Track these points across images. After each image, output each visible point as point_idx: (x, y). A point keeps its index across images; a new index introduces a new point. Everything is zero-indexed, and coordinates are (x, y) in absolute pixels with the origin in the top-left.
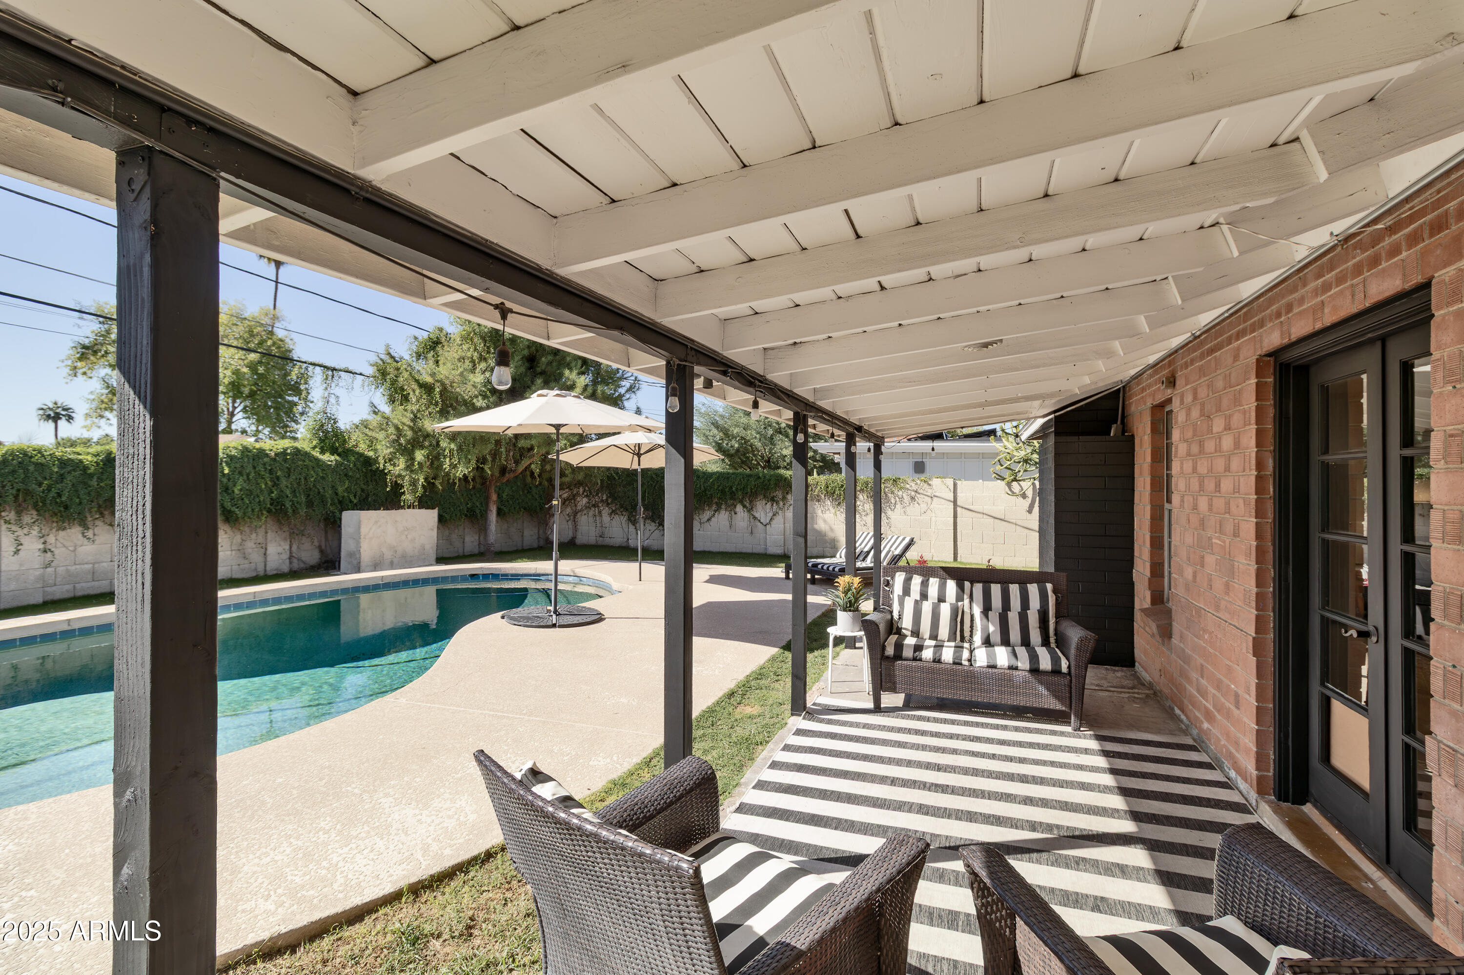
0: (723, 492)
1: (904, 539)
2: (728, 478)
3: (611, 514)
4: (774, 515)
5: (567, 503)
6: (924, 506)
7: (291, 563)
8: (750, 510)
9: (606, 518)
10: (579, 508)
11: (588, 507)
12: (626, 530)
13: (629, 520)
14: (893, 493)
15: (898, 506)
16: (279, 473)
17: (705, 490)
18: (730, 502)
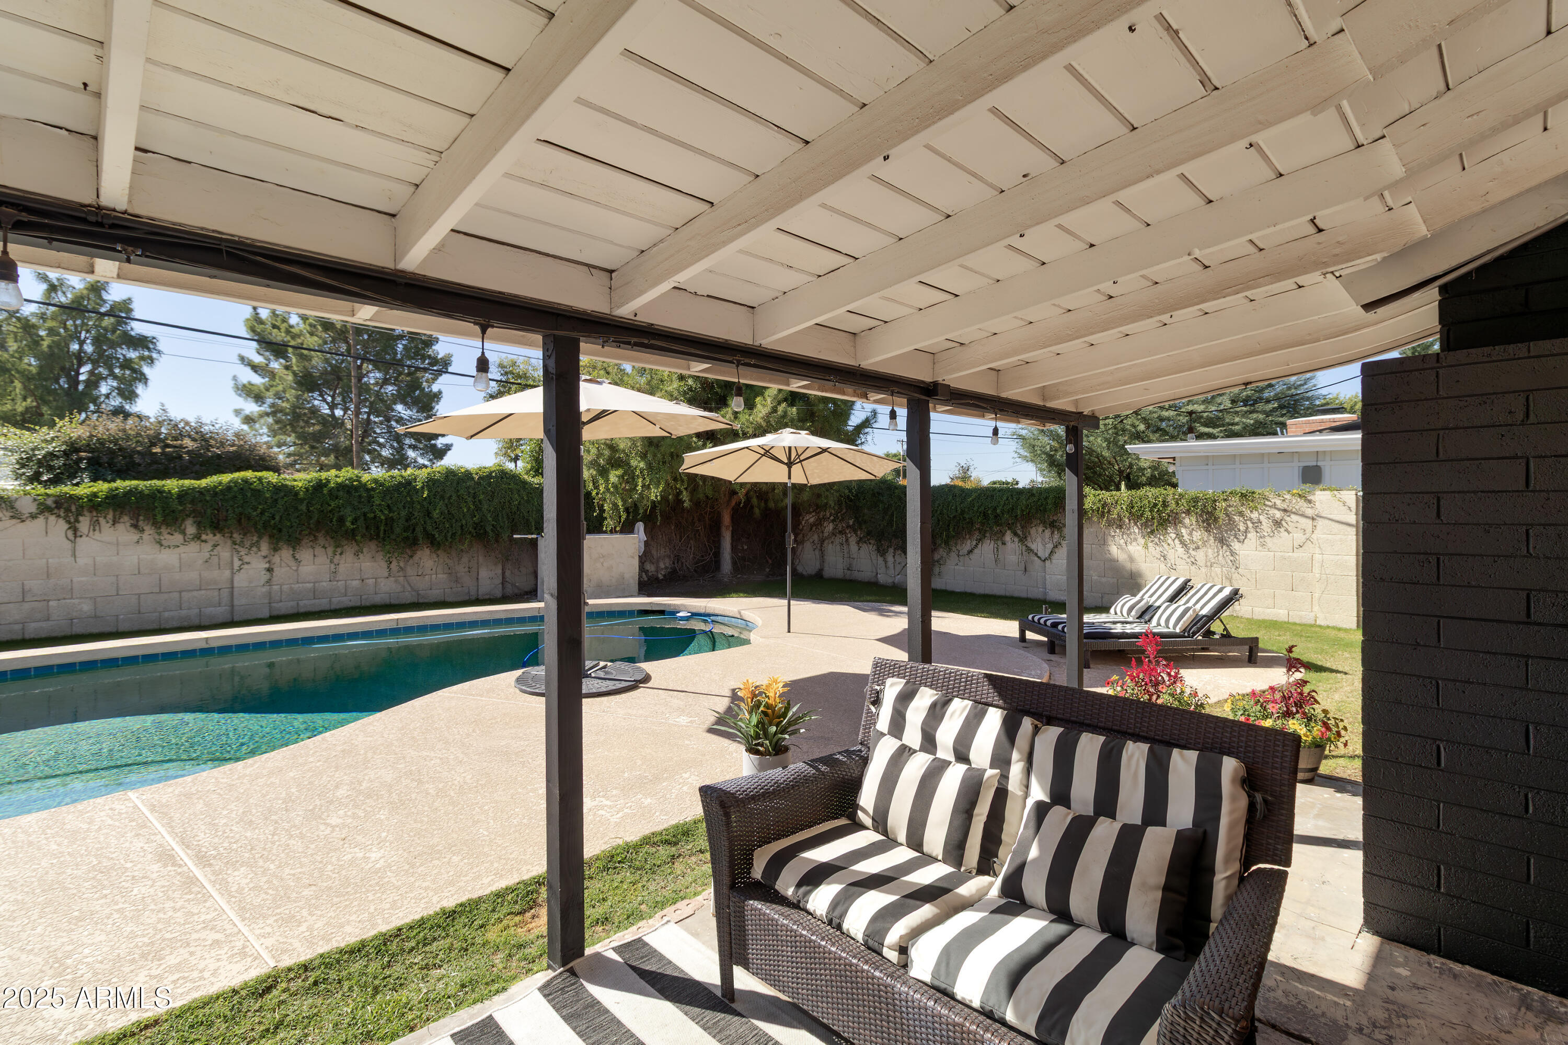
0: (985, 515)
1: (1220, 590)
2: (992, 496)
3: (858, 543)
4: (1056, 547)
5: (814, 528)
6: (1299, 537)
7: (503, 588)
8: (1023, 539)
9: (854, 547)
10: (826, 534)
11: (833, 534)
12: (875, 562)
13: (878, 550)
14: (1241, 514)
15: (1252, 535)
16: (482, 497)
17: (963, 512)
18: (996, 529)
